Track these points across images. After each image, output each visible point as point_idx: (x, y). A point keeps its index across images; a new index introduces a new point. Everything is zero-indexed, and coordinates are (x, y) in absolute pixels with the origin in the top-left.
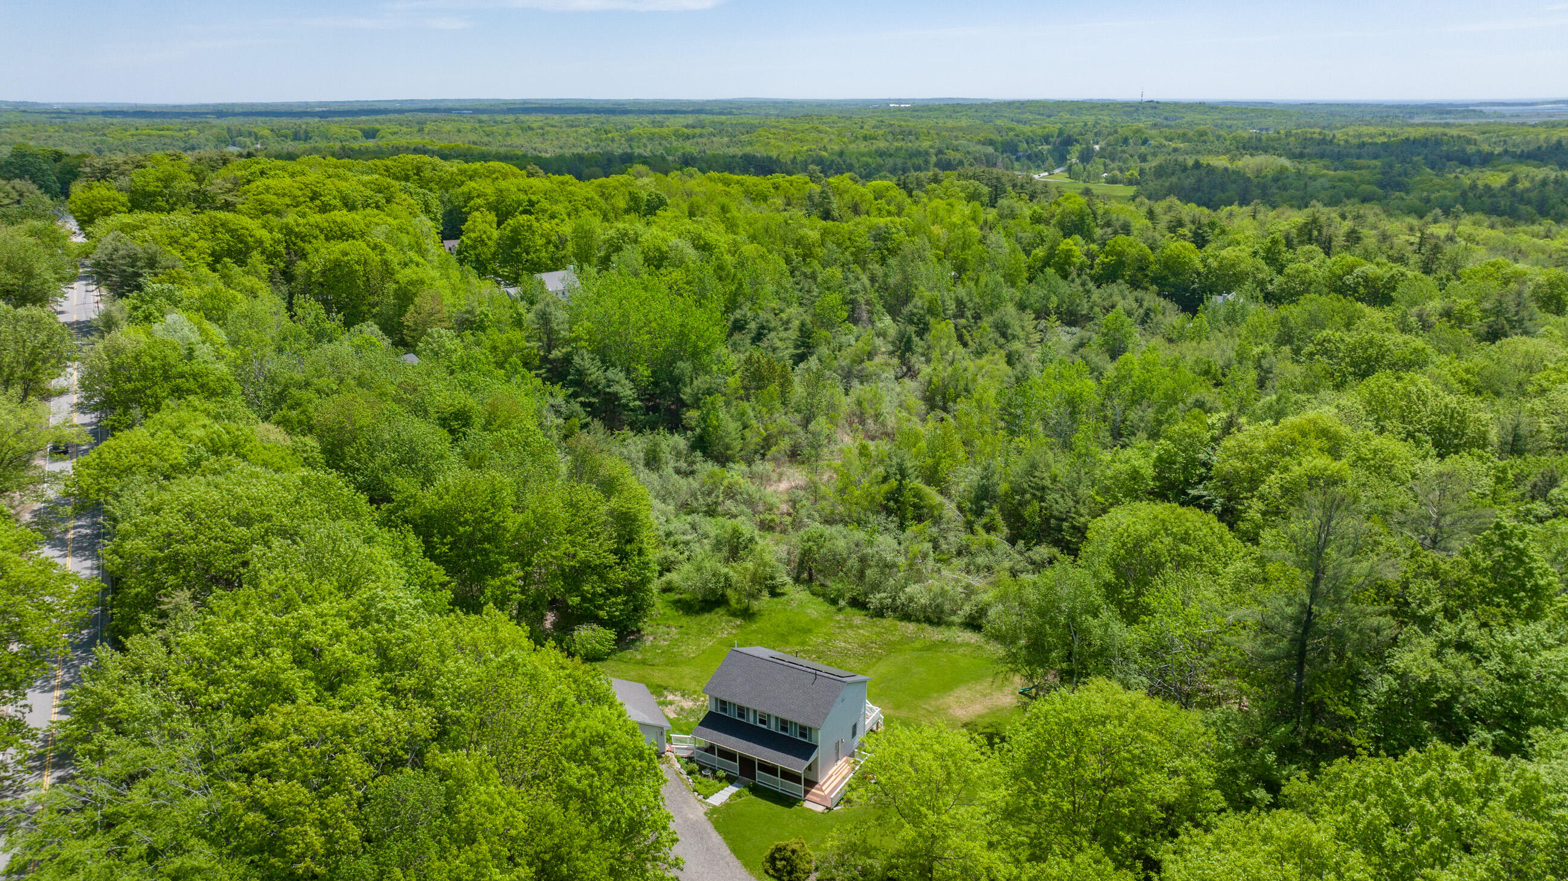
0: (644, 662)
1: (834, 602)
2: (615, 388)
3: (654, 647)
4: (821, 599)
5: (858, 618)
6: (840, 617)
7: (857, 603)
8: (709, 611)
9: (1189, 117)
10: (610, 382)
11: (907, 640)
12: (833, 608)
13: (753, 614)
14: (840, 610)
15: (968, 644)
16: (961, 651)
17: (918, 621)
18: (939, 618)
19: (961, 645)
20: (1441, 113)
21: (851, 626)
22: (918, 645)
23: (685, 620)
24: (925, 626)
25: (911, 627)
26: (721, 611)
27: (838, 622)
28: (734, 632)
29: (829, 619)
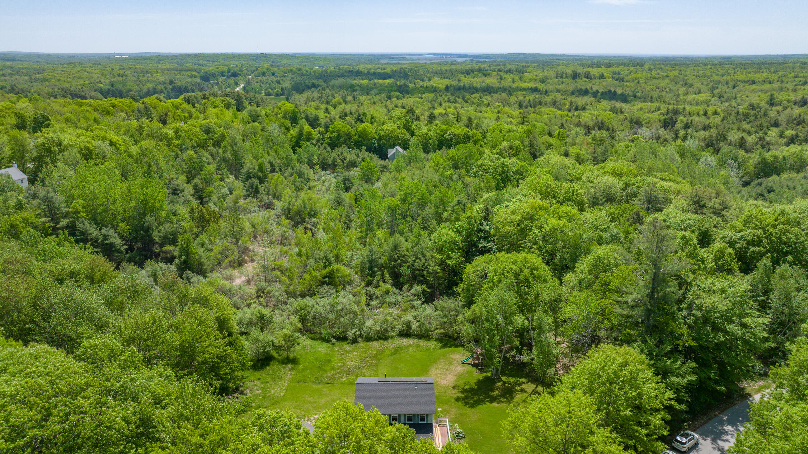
1: (328, 341)
2: (111, 240)
3: (255, 396)
4: (319, 342)
5: (347, 347)
6: (337, 348)
7: (342, 338)
9: (284, 61)
10: (106, 237)
11: (382, 351)
12: (329, 345)
13: (294, 360)
14: (334, 344)
16: (410, 350)
17: (376, 340)
18: (386, 335)
19: (408, 348)
20: (390, 58)
21: (347, 352)
22: (388, 353)
23: (258, 375)
24: (381, 341)
25: (375, 344)
26: (274, 364)
27: (338, 351)
28: (293, 373)
29: (332, 351)
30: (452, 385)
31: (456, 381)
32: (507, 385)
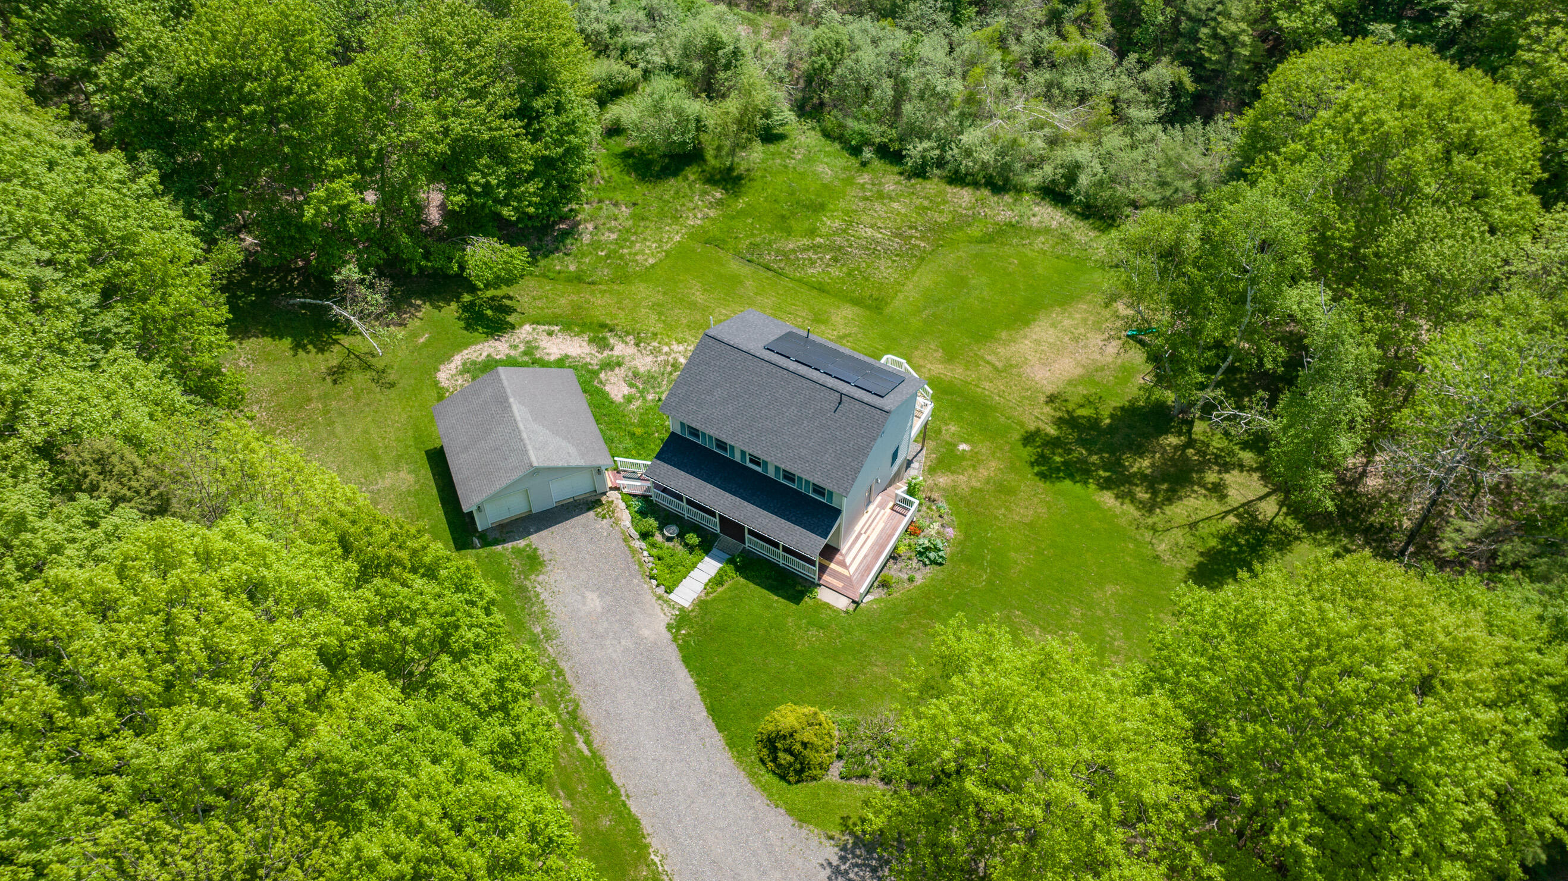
0: (578, 279)
1: (856, 151)
3: (596, 245)
4: (837, 145)
5: (891, 180)
6: (864, 178)
7: (891, 155)
8: (675, 174)
11: (961, 221)
12: (854, 162)
13: (740, 178)
14: (864, 164)
15: (1047, 230)
16: (1039, 242)
17: (976, 185)
18: (1007, 180)
19: (1038, 232)
21: (881, 196)
22: (975, 232)
23: (641, 191)
24: (986, 192)
25: (965, 196)
26: (692, 173)
27: (863, 187)
28: (712, 213)
29: (849, 181)
30: (1050, 389)
31: (1070, 382)
32: (1190, 451)
